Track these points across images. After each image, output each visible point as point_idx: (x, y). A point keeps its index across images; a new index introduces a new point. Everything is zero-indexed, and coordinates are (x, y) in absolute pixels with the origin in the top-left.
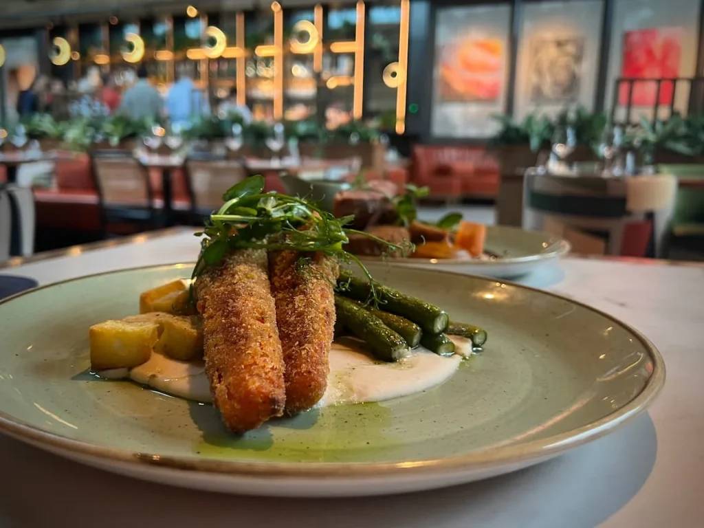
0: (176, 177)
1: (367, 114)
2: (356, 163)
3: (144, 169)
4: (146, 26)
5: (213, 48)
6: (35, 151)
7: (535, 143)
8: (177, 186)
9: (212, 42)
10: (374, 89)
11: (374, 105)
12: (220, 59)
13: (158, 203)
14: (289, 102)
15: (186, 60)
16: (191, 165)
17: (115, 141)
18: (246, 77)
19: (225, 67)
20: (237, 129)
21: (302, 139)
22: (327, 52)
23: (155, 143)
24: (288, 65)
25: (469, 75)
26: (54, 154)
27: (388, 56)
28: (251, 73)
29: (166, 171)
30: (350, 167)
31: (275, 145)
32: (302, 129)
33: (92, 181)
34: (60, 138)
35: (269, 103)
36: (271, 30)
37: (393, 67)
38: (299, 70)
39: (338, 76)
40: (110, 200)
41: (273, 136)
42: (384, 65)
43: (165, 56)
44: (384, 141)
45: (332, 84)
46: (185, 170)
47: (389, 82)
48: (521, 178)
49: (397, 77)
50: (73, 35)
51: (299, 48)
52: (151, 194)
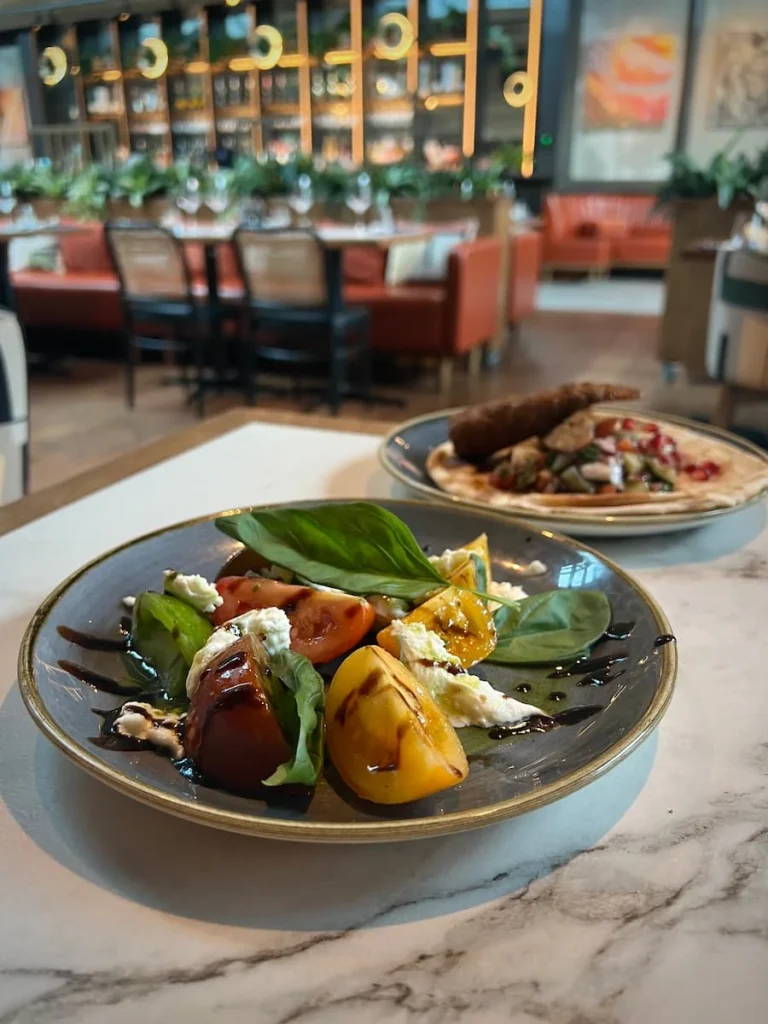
0: (223, 253)
1: (482, 147)
2: (471, 227)
3: (180, 244)
4: (170, 23)
5: (266, 58)
6: (28, 220)
7: (724, 195)
8: (225, 264)
9: (264, 47)
10: (492, 109)
11: (490, 134)
12: (277, 71)
13: (200, 290)
14: (372, 132)
15: (228, 74)
16: (243, 238)
17: (136, 201)
18: (312, 97)
19: (282, 82)
20: (305, 183)
21: (395, 192)
22: (426, 57)
23: (192, 205)
24: (371, 77)
25: (624, 88)
26: (54, 221)
27: (511, 61)
28: (319, 92)
29: (209, 247)
30: (462, 234)
31: (358, 206)
32: (395, 177)
33: (108, 260)
34: (62, 197)
35: (344, 135)
36: (346, 25)
37: (518, 78)
38: (386, 86)
39: (441, 94)
40: (135, 288)
41: (357, 191)
42: (505, 75)
43: (199, 67)
44: (509, 189)
45: (431, 105)
46: (234, 244)
47: (513, 99)
48: (711, 256)
49: (523, 93)
50: (69, 39)
51: (385, 51)
52: (189, 276)
